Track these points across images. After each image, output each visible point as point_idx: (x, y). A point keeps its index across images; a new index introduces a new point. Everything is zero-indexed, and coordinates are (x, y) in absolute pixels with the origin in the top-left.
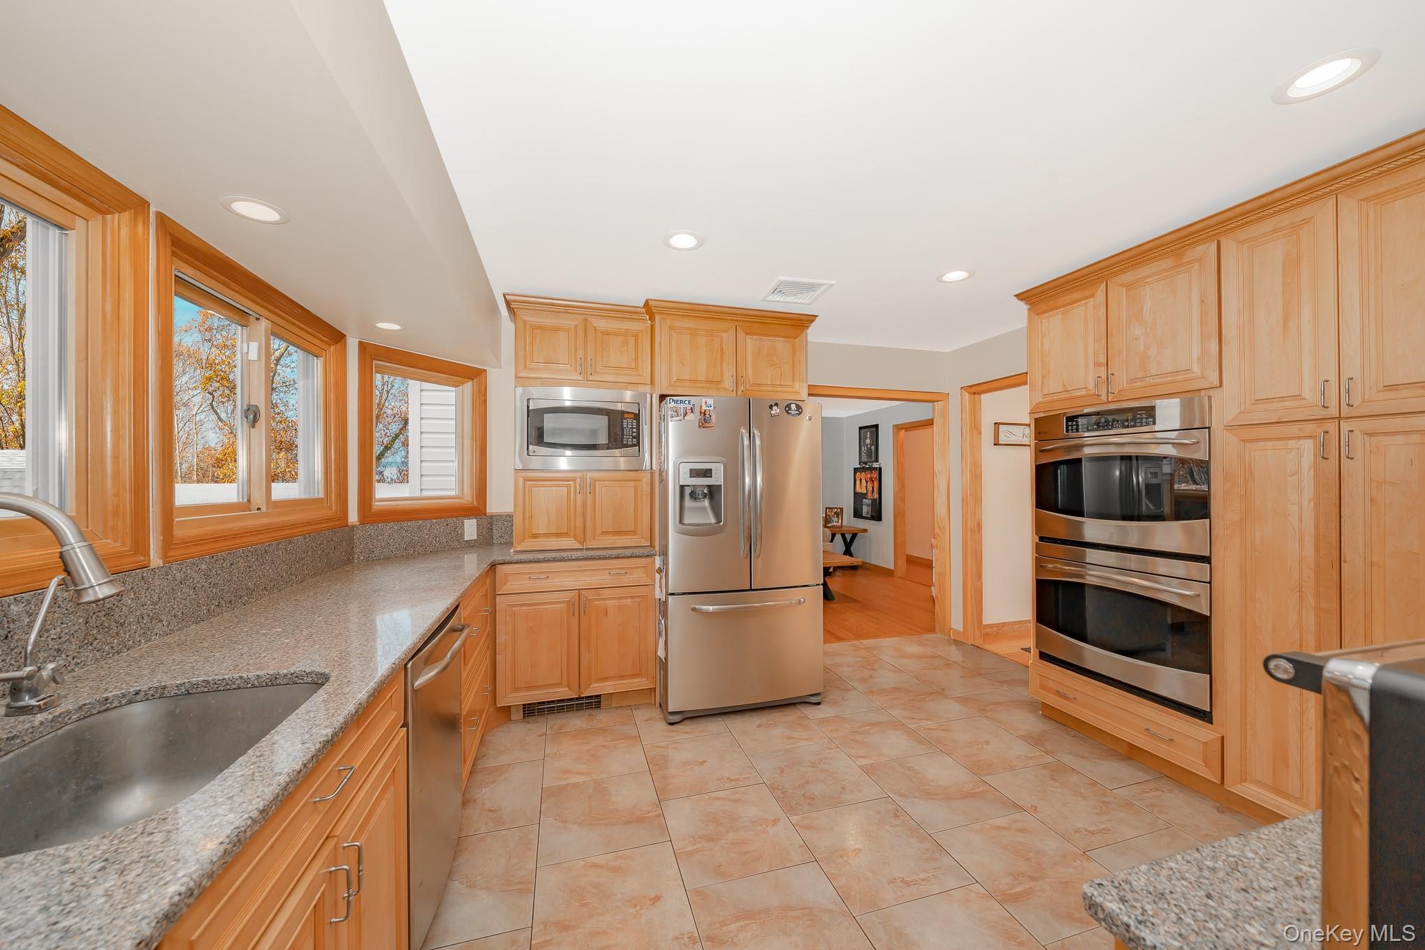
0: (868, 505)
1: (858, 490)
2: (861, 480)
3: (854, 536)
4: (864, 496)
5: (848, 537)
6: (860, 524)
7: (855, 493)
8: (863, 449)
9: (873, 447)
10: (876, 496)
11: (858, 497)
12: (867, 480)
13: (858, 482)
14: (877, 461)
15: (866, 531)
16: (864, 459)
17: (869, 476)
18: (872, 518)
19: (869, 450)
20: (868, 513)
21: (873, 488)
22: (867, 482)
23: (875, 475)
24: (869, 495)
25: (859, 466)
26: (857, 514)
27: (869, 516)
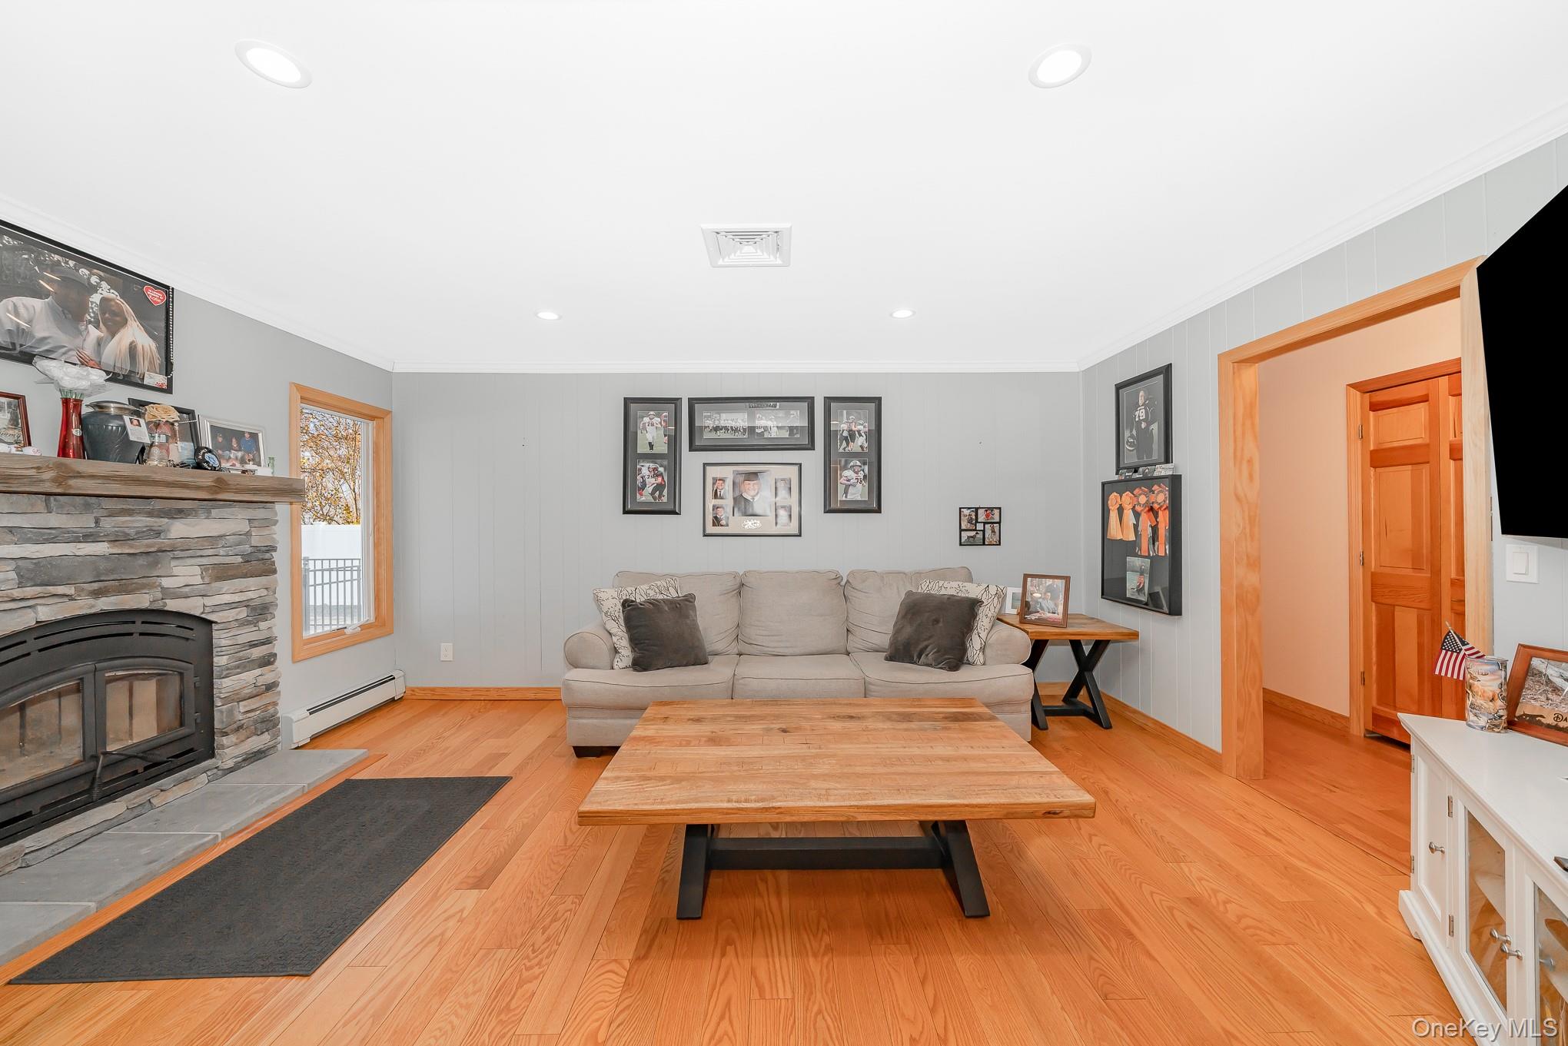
0: (1142, 573)
1: (1115, 532)
2: (1121, 510)
3: (1100, 646)
4: (1130, 548)
5: (1087, 649)
6: (1122, 617)
7: (1107, 544)
8: (1127, 434)
9: (1155, 427)
10: (1163, 549)
11: (1114, 554)
12: (1138, 508)
13: (1114, 516)
14: (1168, 459)
15: (1134, 635)
16: (1130, 459)
17: (1143, 499)
18: (1152, 603)
19: (1143, 437)
20: (1140, 590)
21: (1155, 529)
22: (1137, 515)
23: (1161, 497)
24: (1145, 543)
25: (1116, 478)
26: (1112, 589)
27: (1144, 598)
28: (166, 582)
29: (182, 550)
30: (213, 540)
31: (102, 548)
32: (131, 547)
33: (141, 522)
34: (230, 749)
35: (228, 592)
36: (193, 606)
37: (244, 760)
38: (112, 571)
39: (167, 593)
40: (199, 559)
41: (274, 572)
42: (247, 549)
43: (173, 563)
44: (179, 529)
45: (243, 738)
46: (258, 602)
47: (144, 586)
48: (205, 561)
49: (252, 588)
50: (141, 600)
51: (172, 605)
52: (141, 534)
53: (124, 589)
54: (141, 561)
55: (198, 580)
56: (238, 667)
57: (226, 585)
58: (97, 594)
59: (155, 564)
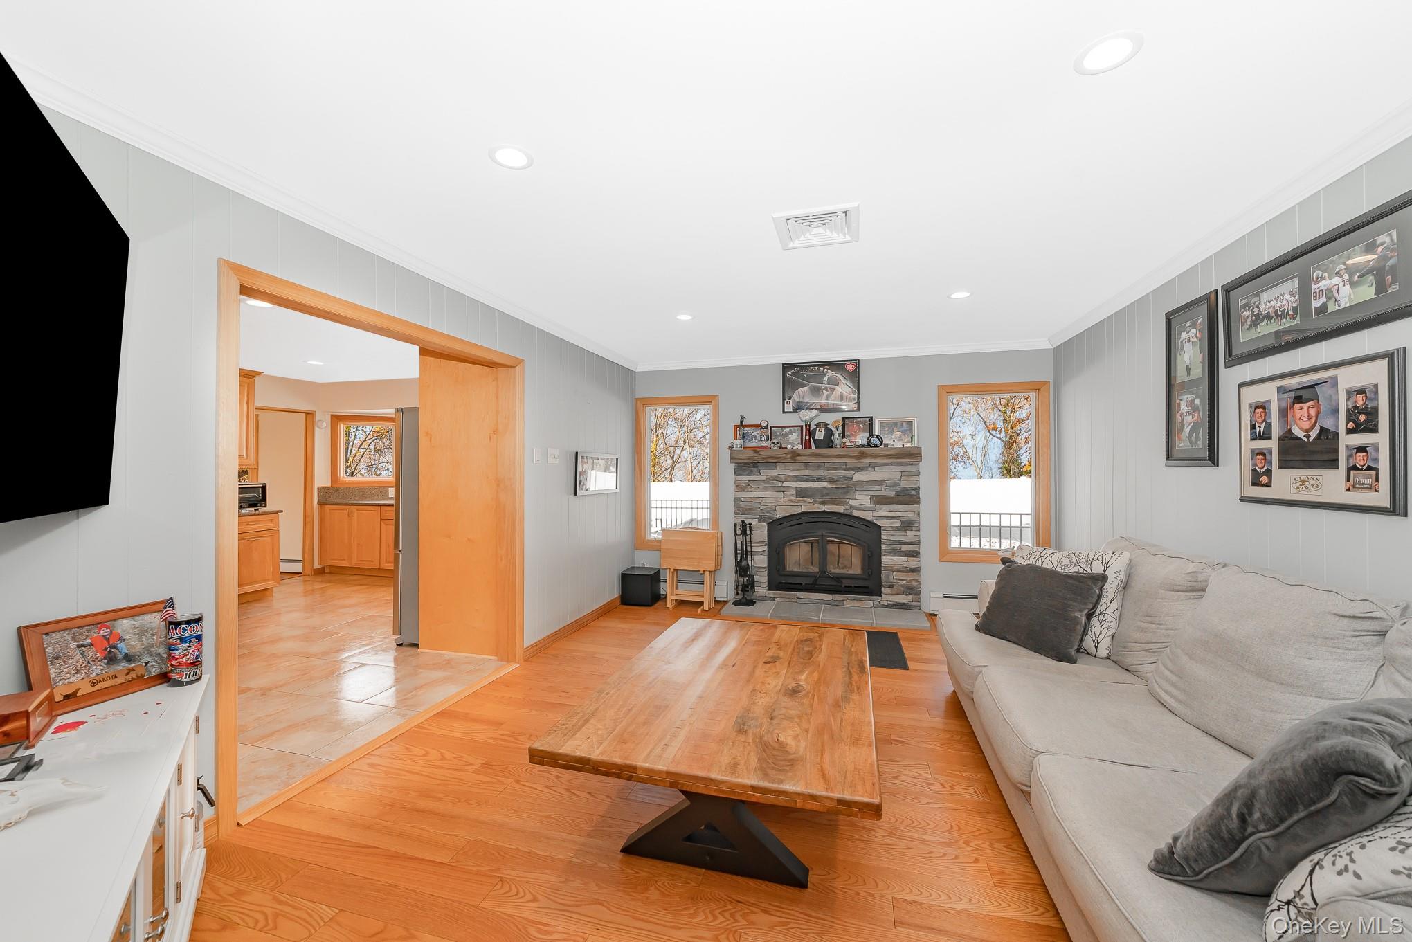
28: (852, 502)
29: (862, 486)
30: (880, 483)
31: (825, 484)
32: (836, 484)
33: (841, 473)
34: (887, 597)
35: (885, 511)
36: (868, 516)
37: (894, 605)
38: (827, 495)
39: (852, 507)
40: (870, 492)
41: (918, 503)
42: (898, 488)
43: (856, 493)
44: (858, 477)
45: (894, 592)
46: (905, 519)
47: (842, 503)
48: (872, 493)
49: (902, 510)
50: (839, 509)
51: (855, 513)
52: (840, 479)
53: (834, 503)
54: (840, 491)
55: (868, 502)
56: (891, 552)
57: (884, 507)
58: (823, 503)
59: (847, 493)
